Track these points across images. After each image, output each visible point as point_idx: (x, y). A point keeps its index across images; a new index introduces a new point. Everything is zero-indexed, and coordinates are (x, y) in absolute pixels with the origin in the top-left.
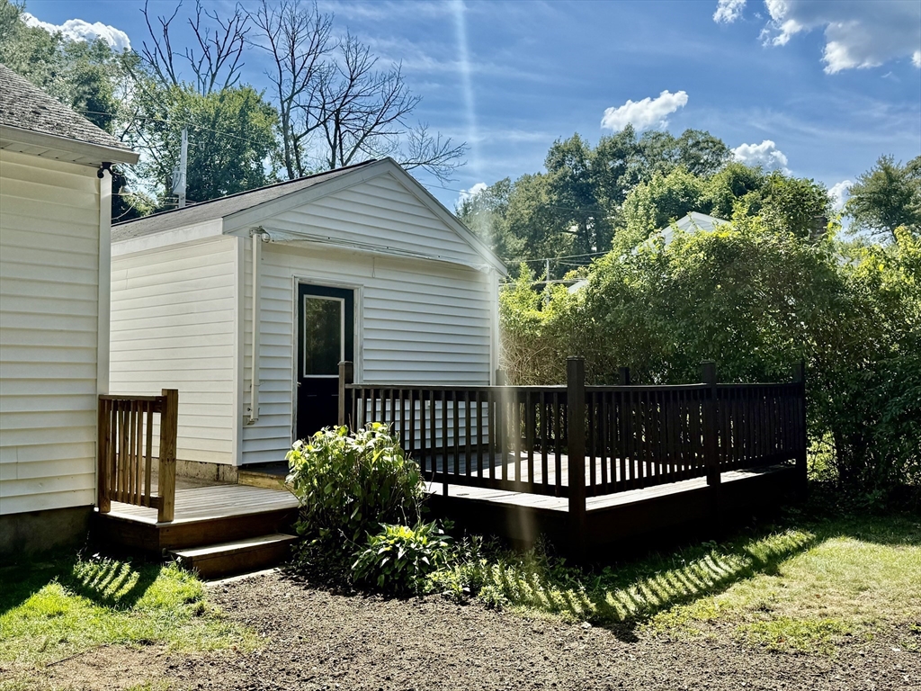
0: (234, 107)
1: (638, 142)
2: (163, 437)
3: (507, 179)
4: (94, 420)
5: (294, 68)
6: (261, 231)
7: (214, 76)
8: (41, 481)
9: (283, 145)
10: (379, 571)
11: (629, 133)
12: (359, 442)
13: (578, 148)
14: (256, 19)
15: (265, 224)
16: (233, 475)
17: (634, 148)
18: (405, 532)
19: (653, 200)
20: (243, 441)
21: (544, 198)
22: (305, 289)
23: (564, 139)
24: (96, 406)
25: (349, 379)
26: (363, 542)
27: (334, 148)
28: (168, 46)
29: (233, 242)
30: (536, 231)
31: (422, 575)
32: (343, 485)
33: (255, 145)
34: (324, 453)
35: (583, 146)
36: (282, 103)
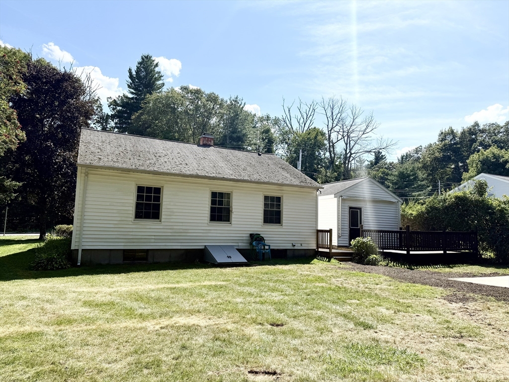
0: (313, 136)
1: (481, 127)
2: (330, 237)
3: (421, 146)
4: (316, 234)
5: (333, 119)
6: (341, 196)
7: (305, 124)
8: (308, 244)
9: (328, 145)
10: (370, 261)
11: (477, 124)
12: (365, 240)
13: (452, 132)
14: (320, 105)
15: (342, 195)
16: (337, 247)
17: (480, 130)
18: (375, 256)
19: (479, 161)
20: (338, 241)
21: (437, 154)
22: (350, 208)
23: (446, 129)
24: (316, 231)
25: (362, 228)
26: (367, 257)
27: (346, 144)
28: (290, 116)
29: (336, 199)
30: (433, 168)
31: (378, 263)
32: (362, 247)
33: (319, 146)
34: (358, 242)
35: (455, 131)
36: (328, 131)
